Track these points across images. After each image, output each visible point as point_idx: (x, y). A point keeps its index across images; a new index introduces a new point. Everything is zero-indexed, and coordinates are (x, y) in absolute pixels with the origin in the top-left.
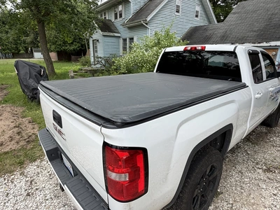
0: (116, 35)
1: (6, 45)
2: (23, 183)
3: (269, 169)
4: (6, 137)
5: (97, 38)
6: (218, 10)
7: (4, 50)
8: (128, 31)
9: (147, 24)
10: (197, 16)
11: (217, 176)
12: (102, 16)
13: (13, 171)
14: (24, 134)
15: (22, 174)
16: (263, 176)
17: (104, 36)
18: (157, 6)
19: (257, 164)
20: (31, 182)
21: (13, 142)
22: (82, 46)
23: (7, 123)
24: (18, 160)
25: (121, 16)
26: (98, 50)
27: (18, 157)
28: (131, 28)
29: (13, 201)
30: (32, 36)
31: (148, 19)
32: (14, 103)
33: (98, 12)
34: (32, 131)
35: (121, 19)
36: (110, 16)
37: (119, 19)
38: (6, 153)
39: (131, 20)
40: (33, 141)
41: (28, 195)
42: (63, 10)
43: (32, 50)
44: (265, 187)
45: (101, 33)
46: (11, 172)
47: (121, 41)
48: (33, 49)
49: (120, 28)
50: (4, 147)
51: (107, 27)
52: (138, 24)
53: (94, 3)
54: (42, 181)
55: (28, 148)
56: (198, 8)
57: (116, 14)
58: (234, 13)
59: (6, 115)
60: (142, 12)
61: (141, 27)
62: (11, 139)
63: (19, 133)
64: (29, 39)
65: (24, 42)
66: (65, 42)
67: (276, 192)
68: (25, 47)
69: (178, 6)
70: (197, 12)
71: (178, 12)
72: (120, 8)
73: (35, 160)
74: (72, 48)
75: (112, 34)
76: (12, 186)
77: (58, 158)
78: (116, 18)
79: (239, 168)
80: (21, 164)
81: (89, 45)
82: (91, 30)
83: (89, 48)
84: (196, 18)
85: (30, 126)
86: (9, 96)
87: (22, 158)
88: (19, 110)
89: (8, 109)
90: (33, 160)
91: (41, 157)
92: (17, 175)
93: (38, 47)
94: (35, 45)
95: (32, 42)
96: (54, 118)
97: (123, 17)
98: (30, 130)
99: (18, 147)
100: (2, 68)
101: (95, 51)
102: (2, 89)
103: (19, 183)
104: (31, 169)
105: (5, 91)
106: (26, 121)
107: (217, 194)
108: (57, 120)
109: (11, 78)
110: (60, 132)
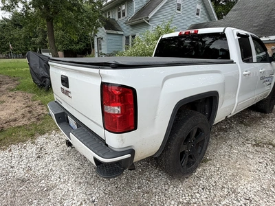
0: (119, 33)
1: (17, 46)
2: (34, 149)
3: (258, 144)
4: (19, 114)
5: (101, 36)
6: (220, 9)
7: (15, 50)
8: (130, 29)
9: (148, 21)
10: (198, 14)
11: (204, 140)
12: (106, 15)
13: (25, 141)
14: (34, 113)
15: (33, 143)
16: (251, 149)
17: (108, 33)
18: (158, 4)
19: (247, 140)
20: (41, 149)
21: (25, 119)
22: (87, 45)
23: (20, 105)
24: (30, 133)
25: (124, 15)
26: (102, 47)
27: (29, 130)
28: (133, 26)
29: (26, 161)
30: (41, 37)
31: (150, 17)
32: (25, 90)
33: (103, 12)
34: (42, 111)
35: (124, 17)
36: (114, 16)
37: (122, 18)
38: (19, 127)
39: (134, 18)
40: (42, 119)
41: (39, 157)
42: (69, 9)
43: (40, 50)
44: (252, 157)
45: (105, 31)
46: (24, 141)
47: (124, 38)
48: (42, 50)
49: (124, 26)
50: (17, 122)
51: (111, 26)
52: (140, 22)
53: (99, 3)
54: (50, 148)
55: (38, 124)
56: (199, 6)
57: (119, 13)
58: (235, 10)
59: (18, 98)
60: (144, 10)
61: (144, 24)
62: (24, 116)
63: (30, 112)
64: (38, 40)
65: (34, 43)
66: (72, 42)
67: (261, 161)
68: (34, 48)
69: (179, 5)
70: (198, 10)
71: (179, 10)
72: (124, 7)
73: (44, 134)
74: (78, 47)
75: (115, 32)
76: (25, 151)
77: (65, 121)
78: (119, 17)
79: (229, 142)
80: (32, 136)
81: (93, 45)
82: (96, 28)
83: (94, 48)
84: (197, 16)
85: (40, 107)
86: (20, 86)
87: (33, 131)
88: (30, 96)
89: (20, 94)
90: (42, 133)
91: (49, 132)
92: (29, 143)
93: (46, 47)
94: (43, 45)
95: (41, 43)
96: (63, 81)
97: (126, 15)
98: (39, 110)
99: (30, 122)
100: (13, 65)
101: (99, 48)
102: (14, 80)
103: (31, 149)
104: (41, 140)
105: (17, 82)
106: (36, 103)
107: (206, 161)
108: (65, 81)
109: (22, 72)
110: (67, 93)
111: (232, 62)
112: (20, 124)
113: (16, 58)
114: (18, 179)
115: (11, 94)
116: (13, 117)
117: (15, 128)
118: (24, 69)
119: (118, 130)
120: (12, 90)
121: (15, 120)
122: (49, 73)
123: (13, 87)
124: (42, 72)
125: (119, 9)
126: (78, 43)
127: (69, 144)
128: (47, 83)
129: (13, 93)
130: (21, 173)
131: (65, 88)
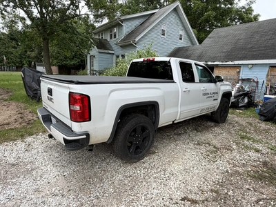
0: (110, 52)
1: (11, 59)
2: (23, 145)
4: (12, 119)
5: (94, 55)
7: (9, 63)
8: (120, 49)
9: (135, 44)
10: (181, 39)
12: (99, 36)
14: (25, 118)
15: (23, 141)
17: (100, 52)
18: (144, 30)
20: (29, 145)
21: (17, 123)
22: (82, 61)
23: (13, 112)
25: (115, 37)
26: (94, 64)
28: (122, 47)
29: (16, 153)
30: (37, 51)
31: (137, 40)
32: (18, 101)
34: (32, 118)
35: (115, 39)
36: (106, 37)
37: (113, 39)
38: (11, 129)
39: (123, 40)
40: (32, 124)
41: (26, 150)
43: (35, 64)
44: (189, 151)
45: (97, 50)
46: (15, 140)
47: (115, 57)
48: (37, 64)
49: (114, 47)
50: (10, 125)
51: (102, 45)
52: (128, 44)
54: (36, 144)
55: (28, 127)
57: (111, 35)
58: (210, 38)
59: (11, 107)
60: (132, 34)
61: (131, 46)
62: (16, 121)
63: (21, 118)
64: (33, 54)
65: (29, 57)
66: (66, 58)
67: (195, 153)
68: (29, 61)
69: (163, 31)
70: (181, 35)
71: (163, 35)
72: (115, 30)
73: (32, 135)
74: (72, 63)
75: (106, 51)
76: (15, 147)
77: (49, 121)
78: (111, 38)
80: (22, 136)
84: (180, 41)
85: (30, 114)
86: (14, 97)
87: (23, 133)
88: (23, 105)
89: (14, 103)
90: (31, 134)
91: (37, 134)
92: (19, 142)
93: (41, 61)
94: (38, 59)
95: (36, 57)
96: (48, 92)
97: (117, 37)
98: (30, 117)
99: (21, 126)
100: (7, 78)
101: (92, 65)
102: (8, 92)
103: (21, 145)
104: (29, 139)
105: (10, 94)
106: (27, 111)
107: (154, 153)
108: (50, 91)
109: (15, 85)
110: (51, 100)
111: (174, 82)
112: (13, 127)
113: (10, 70)
114: (9, 164)
115: (5, 103)
116: (6, 121)
117: (8, 130)
118: (17, 82)
119: (78, 120)
120: (6, 100)
121: (8, 124)
122: (40, 86)
123: (6, 98)
124: (34, 85)
125: (111, 32)
126: (73, 59)
127: (51, 136)
128: (39, 94)
129: (7, 102)
130: (12, 161)
131: (50, 96)
